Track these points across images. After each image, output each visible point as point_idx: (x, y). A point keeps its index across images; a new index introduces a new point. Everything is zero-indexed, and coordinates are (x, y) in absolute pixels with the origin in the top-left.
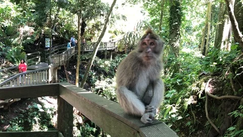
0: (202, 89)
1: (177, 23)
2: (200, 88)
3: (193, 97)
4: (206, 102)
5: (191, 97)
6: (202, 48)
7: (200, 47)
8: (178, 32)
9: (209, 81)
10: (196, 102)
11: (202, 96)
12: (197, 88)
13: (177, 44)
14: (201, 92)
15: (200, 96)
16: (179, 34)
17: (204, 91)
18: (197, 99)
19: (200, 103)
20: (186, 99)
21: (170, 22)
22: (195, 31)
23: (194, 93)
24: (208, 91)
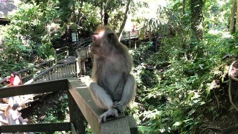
0: (226, 72)
1: (198, 5)
2: (223, 71)
3: (216, 82)
4: (230, 86)
5: (214, 81)
6: (231, 28)
7: (228, 27)
8: (201, 15)
9: (233, 64)
10: (219, 86)
11: (225, 79)
12: (220, 72)
13: (200, 27)
14: (224, 76)
15: (223, 79)
16: (202, 17)
17: (227, 74)
18: (220, 83)
19: (223, 88)
20: (208, 84)
21: (192, 5)
22: (222, 10)
23: (217, 77)
24: (232, 75)
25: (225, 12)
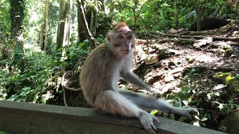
0: (59, 83)
1: (19, 16)
2: (56, 82)
3: (50, 92)
5: (48, 92)
8: (22, 26)
9: (64, 75)
10: (53, 96)
11: (59, 90)
12: (54, 83)
13: (20, 38)
14: (58, 86)
15: (57, 90)
16: (23, 28)
17: (61, 85)
18: (54, 93)
19: (57, 97)
20: (43, 95)
23: (52, 88)
24: (65, 85)
25: (34, 28)
